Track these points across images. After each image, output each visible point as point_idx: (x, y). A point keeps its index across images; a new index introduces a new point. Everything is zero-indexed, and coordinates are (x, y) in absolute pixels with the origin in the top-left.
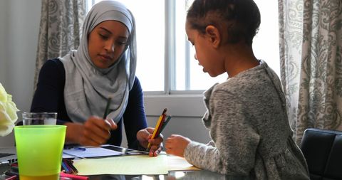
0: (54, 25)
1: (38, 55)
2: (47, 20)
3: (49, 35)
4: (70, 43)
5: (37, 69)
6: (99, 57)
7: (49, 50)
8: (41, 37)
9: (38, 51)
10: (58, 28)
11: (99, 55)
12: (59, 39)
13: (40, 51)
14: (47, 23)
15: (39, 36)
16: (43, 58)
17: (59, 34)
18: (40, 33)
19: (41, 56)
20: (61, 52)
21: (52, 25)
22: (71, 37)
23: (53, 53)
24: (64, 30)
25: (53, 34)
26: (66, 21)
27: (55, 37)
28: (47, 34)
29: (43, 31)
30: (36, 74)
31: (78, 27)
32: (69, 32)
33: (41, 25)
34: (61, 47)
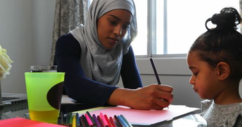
0: (65, 6)
1: (54, 29)
2: (60, 3)
3: (62, 14)
4: (77, 20)
5: (54, 40)
6: (108, 39)
7: (62, 25)
8: (56, 15)
9: (54, 26)
10: (68, 9)
11: (109, 38)
12: (69, 17)
13: (56, 26)
14: (60, 5)
15: (55, 15)
16: (57, 31)
17: (68, 13)
18: (56, 13)
19: (56, 30)
20: (70, 26)
21: (64, 6)
22: (78, 15)
23: (65, 27)
24: (72, 10)
25: (64, 13)
26: (73, 3)
27: (66, 16)
28: (60, 14)
29: (58, 11)
30: (53, 43)
31: (83, 7)
32: (76, 11)
33: (56, 7)
34: (70, 23)
